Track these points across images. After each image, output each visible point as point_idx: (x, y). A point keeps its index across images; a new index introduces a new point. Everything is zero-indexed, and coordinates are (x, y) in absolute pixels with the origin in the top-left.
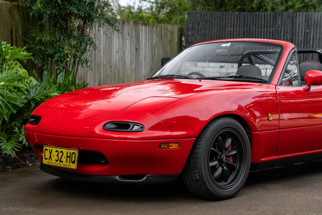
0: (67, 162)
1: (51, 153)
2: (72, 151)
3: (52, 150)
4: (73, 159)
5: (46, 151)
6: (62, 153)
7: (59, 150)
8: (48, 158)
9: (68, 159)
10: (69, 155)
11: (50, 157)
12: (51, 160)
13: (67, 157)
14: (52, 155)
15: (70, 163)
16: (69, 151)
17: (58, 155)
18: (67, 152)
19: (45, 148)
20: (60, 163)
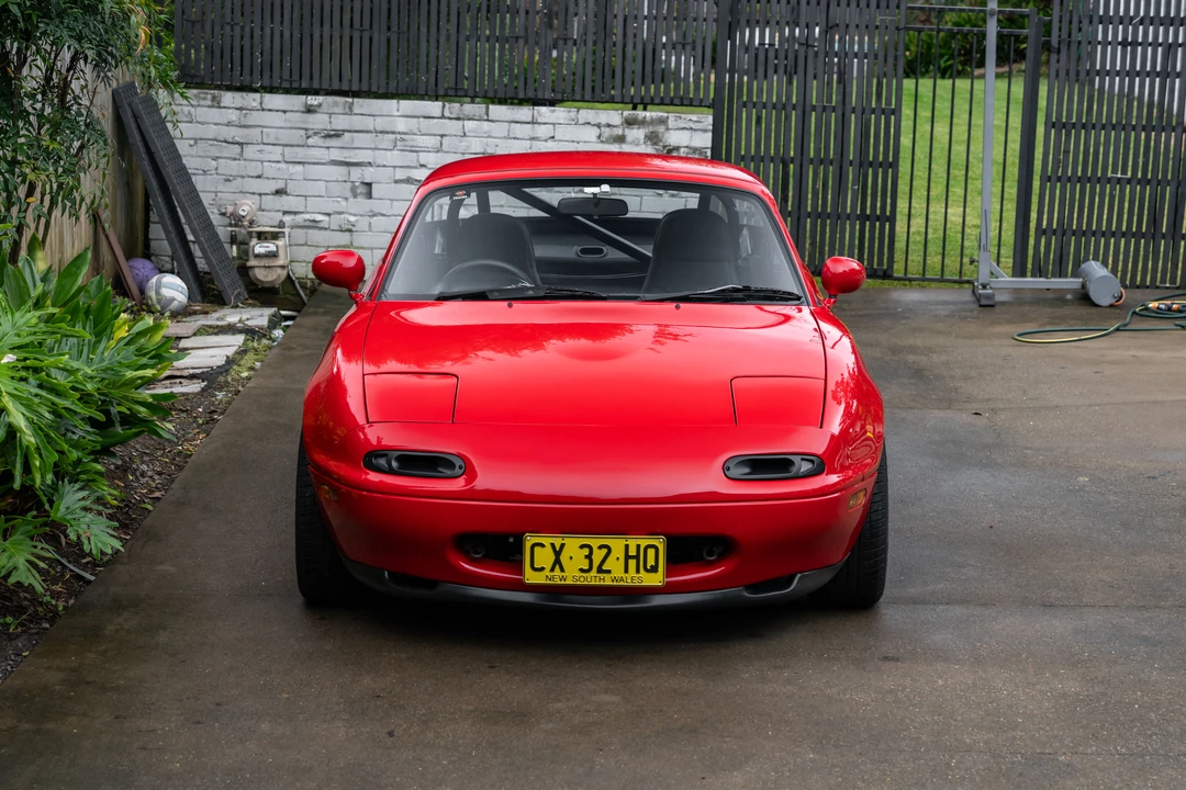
0: (626, 571)
1: (558, 554)
2: (644, 542)
3: (563, 545)
4: (651, 562)
5: (537, 549)
6: (605, 551)
7: (595, 542)
8: (548, 567)
9: (632, 563)
10: (632, 552)
11: (557, 562)
12: (562, 570)
13: (627, 557)
14: (564, 558)
15: (638, 571)
16: (633, 543)
17: (589, 557)
18: (627, 546)
19: (530, 540)
20: (602, 576)
